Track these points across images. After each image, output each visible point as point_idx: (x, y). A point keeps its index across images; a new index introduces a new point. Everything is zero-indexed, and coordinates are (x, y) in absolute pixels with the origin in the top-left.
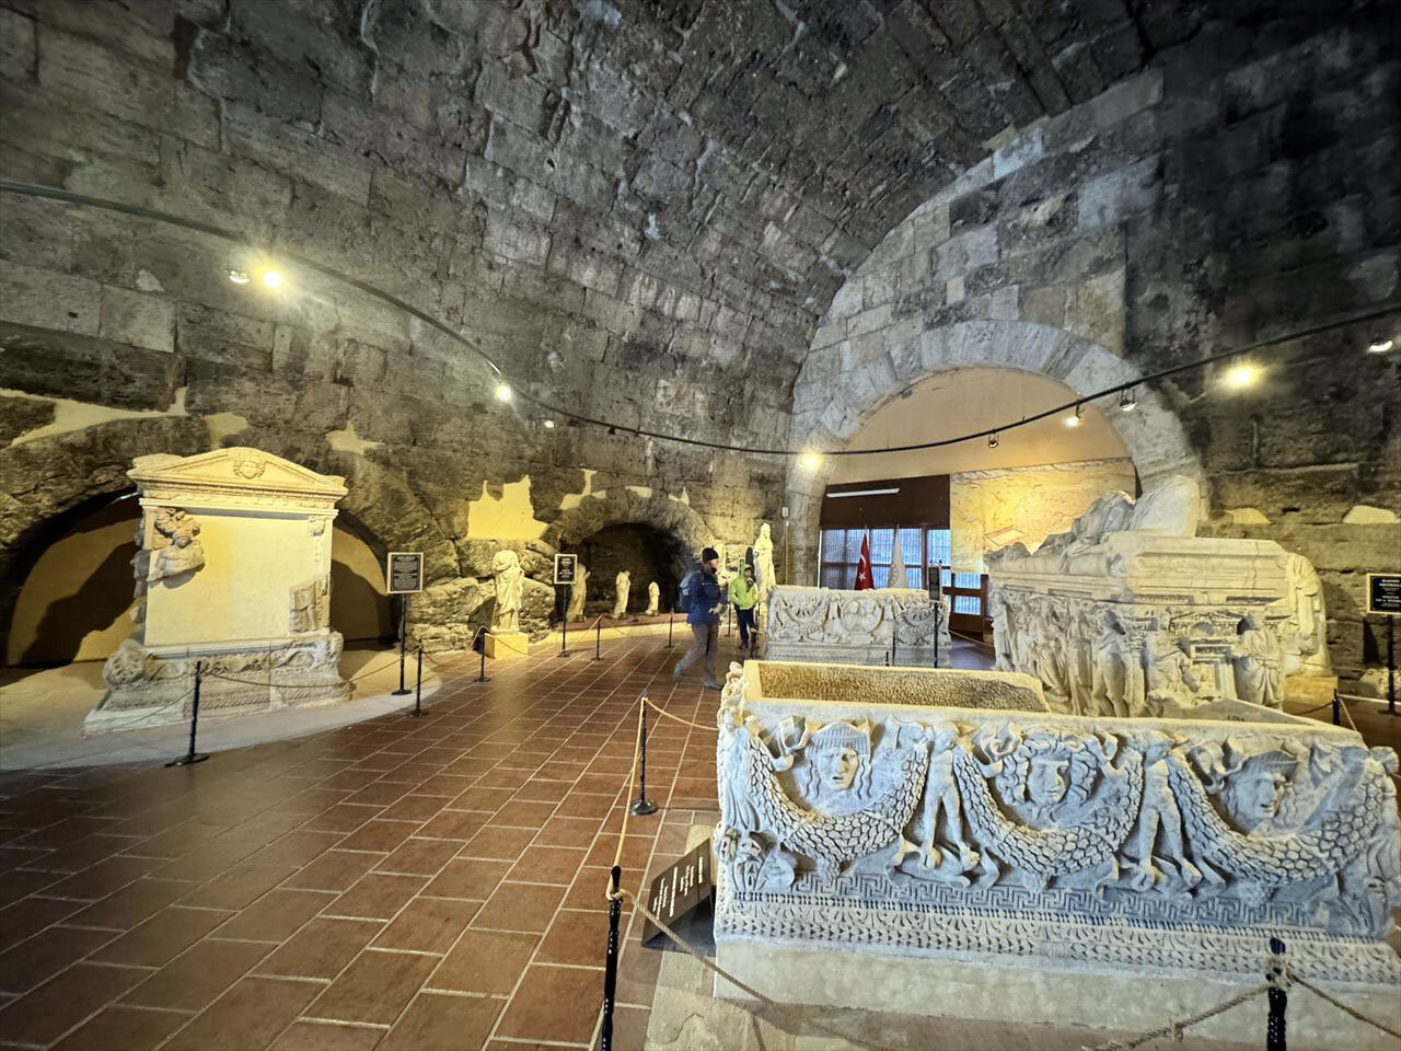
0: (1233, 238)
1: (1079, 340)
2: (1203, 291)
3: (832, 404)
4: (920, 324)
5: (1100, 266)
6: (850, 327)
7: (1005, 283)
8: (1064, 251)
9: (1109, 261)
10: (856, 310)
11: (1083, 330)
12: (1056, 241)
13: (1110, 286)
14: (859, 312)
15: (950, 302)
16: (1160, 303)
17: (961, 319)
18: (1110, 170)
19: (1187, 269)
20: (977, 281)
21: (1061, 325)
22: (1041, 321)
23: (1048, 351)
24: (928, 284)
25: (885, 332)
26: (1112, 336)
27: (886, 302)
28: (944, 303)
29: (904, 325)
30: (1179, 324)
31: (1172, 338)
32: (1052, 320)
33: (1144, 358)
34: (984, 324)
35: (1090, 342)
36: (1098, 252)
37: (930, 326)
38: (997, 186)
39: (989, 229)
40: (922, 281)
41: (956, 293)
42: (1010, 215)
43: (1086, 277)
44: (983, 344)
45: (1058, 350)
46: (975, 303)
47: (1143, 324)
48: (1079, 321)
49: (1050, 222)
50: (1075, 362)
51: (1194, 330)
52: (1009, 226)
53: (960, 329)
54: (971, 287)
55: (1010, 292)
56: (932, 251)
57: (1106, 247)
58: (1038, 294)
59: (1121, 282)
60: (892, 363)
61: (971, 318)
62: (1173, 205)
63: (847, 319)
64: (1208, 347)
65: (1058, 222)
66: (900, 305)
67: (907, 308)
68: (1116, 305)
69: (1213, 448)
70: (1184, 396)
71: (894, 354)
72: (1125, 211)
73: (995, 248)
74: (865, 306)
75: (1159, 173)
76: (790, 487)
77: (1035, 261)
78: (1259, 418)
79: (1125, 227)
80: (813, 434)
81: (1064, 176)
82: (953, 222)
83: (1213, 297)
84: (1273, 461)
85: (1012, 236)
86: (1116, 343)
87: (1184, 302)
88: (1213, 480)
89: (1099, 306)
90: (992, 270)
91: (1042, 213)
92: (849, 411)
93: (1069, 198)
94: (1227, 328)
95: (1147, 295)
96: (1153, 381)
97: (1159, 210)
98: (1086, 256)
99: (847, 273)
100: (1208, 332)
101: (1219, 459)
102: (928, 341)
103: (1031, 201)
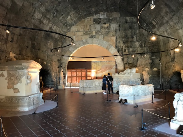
0: (126, 37)
1: (110, 45)
2: (123, 42)
3: (71, 47)
4: (88, 37)
5: (113, 36)
6: (75, 34)
7: (101, 34)
8: (109, 32)
9: (114, 35)
10: (76, 31)
11: (111, 43)
12: (108, 30)
13: (114, 38)
14: (77, 31)
15: (93, 35)
16: (119, 42)
18: (114, 23)
19: (122, 39)
20: (97, 32)
21: (108, 42)
22: (106, 41)
23: (107, 45)
24: (89, 30)
25: (82, 36)
26: (114, 45)
27: (82, 31)
29: (85, 36)
30: (121, 45)
31: (120, 47)
32: (107, 41)
33: (118, 49)
34: (98, 39)
35: (112, 45)
37: (90, 38)
38: (100, 19)
39: (99, 25)
40: (88, 30)
41: (94, 34)
42: (102, 24)
43: (111, 36)
44: (98, 42)
45: (108, 46)
46: (97, 36)
47: (117, 45)
49: (107, 27)
50: (110, 48)
51: (123, 47)
53: (95, 39)
55: (102, 36)
56: (90, 25)
57: (114, 33)
58: (106, 37)
59: (115, 38)
60: (83, 42)
61: (96, 38)
62: (121, 30)
63: (74, 32)
64: (124, 49)
65: (108, 28)
66: (85, 32)
67: (86, 33)
68: (115, 41)
69: (124, 61)
70: (121, 54)
71: (83, 40)
72: (116, 29)
73: (100, 28)
74: (78, 31)
75: (119, 26)
76: (62, 61)
77: (105, 32)
78: (128, 58)
79: (116, 31)
80: (67, 52)
81: (109, 22)
82: (93, 22)
83: (124, 43)
84: (129, 63)
85: (102, 27)
86: (115, 46)
87: (122, 43)
88: (124, 65)
89: (113, 41)
90: (99, 32)
91: (106, 26)
92: (75, 49)
93: (109, 25)
94: (126, 47)
95: (118, 41)
96: (118, 52)
97: (119, 30)
98: (111, 34)
99: (75, 24)
100: (124, 47)
101: (125, 62)
102: (90, 40)
103: (105, 23)
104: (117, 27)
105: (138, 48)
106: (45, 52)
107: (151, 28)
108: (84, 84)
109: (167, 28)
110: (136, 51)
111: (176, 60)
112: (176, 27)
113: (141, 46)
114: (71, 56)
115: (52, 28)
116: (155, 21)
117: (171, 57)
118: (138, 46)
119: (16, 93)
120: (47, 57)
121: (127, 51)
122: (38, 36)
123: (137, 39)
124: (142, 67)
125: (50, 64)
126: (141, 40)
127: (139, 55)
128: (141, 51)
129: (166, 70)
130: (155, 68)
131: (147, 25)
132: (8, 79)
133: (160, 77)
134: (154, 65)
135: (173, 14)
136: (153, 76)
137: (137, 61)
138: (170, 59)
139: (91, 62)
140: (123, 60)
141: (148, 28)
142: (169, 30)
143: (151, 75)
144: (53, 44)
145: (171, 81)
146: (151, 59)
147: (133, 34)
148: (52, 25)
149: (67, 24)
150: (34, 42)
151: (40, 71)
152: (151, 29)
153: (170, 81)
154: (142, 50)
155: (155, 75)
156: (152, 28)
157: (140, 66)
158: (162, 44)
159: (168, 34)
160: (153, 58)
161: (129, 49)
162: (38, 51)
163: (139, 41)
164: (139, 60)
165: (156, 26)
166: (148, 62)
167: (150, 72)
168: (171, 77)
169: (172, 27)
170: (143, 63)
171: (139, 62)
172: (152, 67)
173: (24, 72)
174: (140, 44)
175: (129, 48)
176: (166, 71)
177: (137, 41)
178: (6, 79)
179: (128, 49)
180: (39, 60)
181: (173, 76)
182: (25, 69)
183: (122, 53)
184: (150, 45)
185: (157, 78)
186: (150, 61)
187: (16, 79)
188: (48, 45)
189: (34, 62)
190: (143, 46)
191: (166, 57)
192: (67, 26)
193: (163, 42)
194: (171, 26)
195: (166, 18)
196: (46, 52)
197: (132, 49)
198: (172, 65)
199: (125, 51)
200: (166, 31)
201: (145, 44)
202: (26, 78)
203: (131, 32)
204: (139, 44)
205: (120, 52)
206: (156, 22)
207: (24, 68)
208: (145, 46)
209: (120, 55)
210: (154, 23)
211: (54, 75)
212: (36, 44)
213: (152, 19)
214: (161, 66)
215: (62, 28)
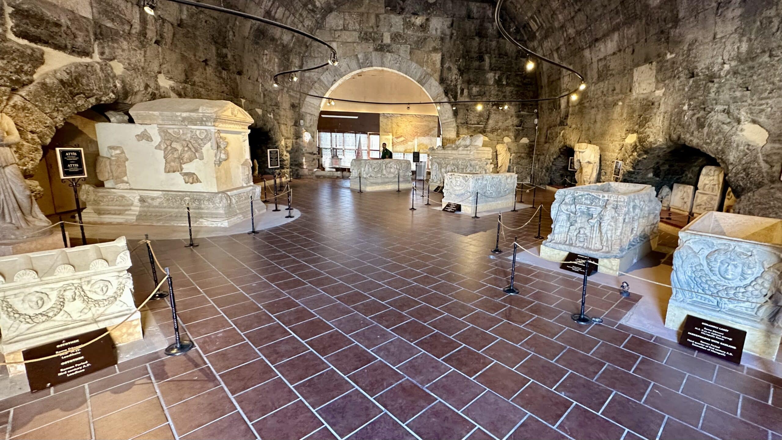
0: (466, 55)
1: (428, 74)
2: (459, 70)
3: (327, 72)
4: (371, 49)
5: (435, 50)
6: (337, 36)
7: (405, 43)
8: (425, 39)
9: (437, 49)
10: (340, 28)
11: (429, 70)
12: (423, 34)
13: (437, 57)
14: (341, 30)
15: (384, 42)
16: (449, 69)
17: (389, 51)
18: (439, 16)
19: (456, 61)
20: (395, 37)
21: (423, 67)
22: (417, 62)
23: (419, 75)
24: (375, 30)
25: (355, 45)
26: (437, 75)
27: (355, 30)
28: (382, 42)
29: (364, 45)
30: (453, 77)
31: (451, 81)
32: (421, 64)
33: (445, 85)
34: (397, 57)
35: (431, 76)
36: (434, 45)
37: (376, 50)
39: (400, 17)
40: (372, 27)
41: (387, 40)
42: (408, 16)
43: (430, 52)
44: (398, 65)
45: (422, 75)
46: (394, 47)
47: (445, 75)
48: (428, 67)
49: (421, 26)
50: (426, 82)
51: (457, 81)
52: (408, 20)
53: (388, 55)
54: (392, 39)
55: (407, 47)
56: (377, 16)
57: (437, 44)
58: (417, 51)
59: (440, 58)
60: (358, 60)
61: (393, 52)
62: (454, 37)
63: (335, 30)
64: (459, 87)
65: (424, 27)
66: (362, 35)
67: (365, 37)
68: (438, 65)
69: (458, 117)
70: (453, 100)
71: (359, 56)
72: (442, 33)
73: (402, 27)
74: (345, 29)
75: (452, 25)
76: (303, 110)
77: (415, 39)
78: (467, 110)
79: (442, 39)
80: (317, 85)
81: (426, 10)
82: (386, 7)
83: (461, 72)
84: (470, 122)
85: (408, 25)
86: (438, 78)
87: (455, 71)
88: (458, 126)
89: (434, 64)
90: (401, 36)
91: (418, 21)
92: (337, 78)
93: (427, 20)
94: (463, 82)
95: (446, 65)
96: (446, 93)
97: (451, 38)
98: (431, 44)
99: (335, 7)
100: (459, 81)
101: (459, 121)
102: (375, 56)
103: (415, 14)
104: (446, 27)
105: (492, 88)
106: (257, 80)
107: (526, 38)
108: (363, 169)
109: (561, 43)
110: (487, 94)
111: (569, 121)
112: (579, 42)
113: (498, 82)
114: (327, 95)
115: (273, 13)
116: (536, 21)
117: (559, 113)
118: (491, 82)
119: (192, 183)
120: (262, 95)
121: (466, 91)
122: (234, 33)
123: (490, 63)
124: (497, 135)
125: (272, 116)
126: (499, 69)
127: (493, 105)
128: (497, 95)
129: (546, 143)
130: (524, 139)
131: (518, 31)
132: (163, 147)
133: (531, 158)
134: (523, 130)
135: (577, 8)
136: (519, 155)
137: (488, 119)
138: (558, 119)
139: (378, 115)
140: (455, 113)
141: (518, 38)
142: (563, 48)
143: (513, 155)
144: (276, 60)
145: (554, 168)
146: (518, 117)
147: (484, 49)
148: (272, 5)
149: (314, 6)
150: (225, 51)
151: (249, 131)
152: (525, 41)
153: (551, 167)
154: (500, 93)
155: (523, 155)
156: (528, 39)
157: (492, 131)
158: (546, 81)
159: (560, 58)
160: (522, 113)
161: (472, 89)
162: (238, 77)
163: (495, 70)
164: (492, 116)
165: (537, 34)
166: (511, 123)
167: (514, 147)
168: (555, 159)
169: (571, 41)
170: (500, 124)
171: (491, 122)
172: (517, 137)
173: (206, 130)
174: (497, 78)
175: (472, 85)
176: (547, 145)
177: (492, 69)
178: (158, 147)
179: (468, 89)
180: (243, 101)
181: (559, 156)
182: (210, 124)
183: (455, 97)
184: (518, 81)
185: (525, 162)
186: (516, 121)
187: (186, 149)
188: (265, 61)
189: (230, 104)
190: (504, 83)
191: (550, 113)
192: (313, 11)
193: (549, 77)
194: (570, 39)
195: (560, 17)
196: (260, 80)
197: (478, 89)
198: (560, 133)
199: (462, 90)
200: (558, 49)
201: (507, 78)
202: (215, 146)
203: (479, 44)
204: (495, 76)
205: (449, 95)
206: (537, 24)
207: (207, 121)
208: (508, 84)
209: (449, 102)
210: (534, 27)
211: (283, 143)
212: (229, 56)
213: (529, 15)
214: (537, 134)
215: (301, 15)
